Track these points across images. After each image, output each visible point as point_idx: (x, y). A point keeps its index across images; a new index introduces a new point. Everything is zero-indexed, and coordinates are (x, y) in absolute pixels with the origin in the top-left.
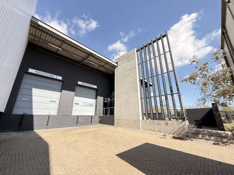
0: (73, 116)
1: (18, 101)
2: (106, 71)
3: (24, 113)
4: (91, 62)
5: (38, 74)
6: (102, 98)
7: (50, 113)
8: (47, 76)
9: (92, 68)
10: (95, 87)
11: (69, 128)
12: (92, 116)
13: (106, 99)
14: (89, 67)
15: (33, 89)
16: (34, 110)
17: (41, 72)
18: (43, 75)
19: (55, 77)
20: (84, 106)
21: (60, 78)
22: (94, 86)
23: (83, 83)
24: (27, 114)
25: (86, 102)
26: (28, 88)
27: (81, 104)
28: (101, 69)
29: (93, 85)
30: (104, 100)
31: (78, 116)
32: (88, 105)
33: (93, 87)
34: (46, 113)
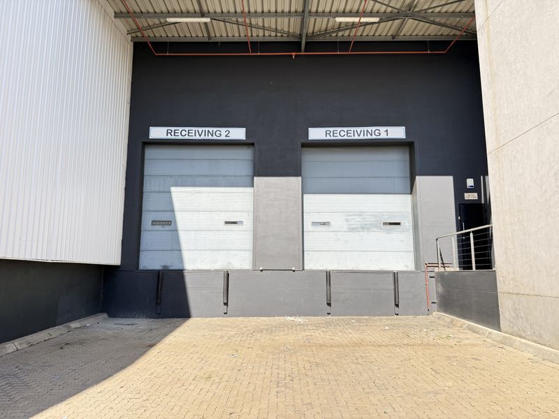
0: (312, 271)
1: (145, 231)
2: (445, 31)
3: (164, 266)
4: (339, 20)
5: (173, 137)
6: (448, 181)
7: (230, 263)
8: (197, 137)
9: (361, 45)
10: (398, 133)
11: (292, 318)
12: (395, 276)
13: (470, 182)
14: (344, 44)
15: (173, 189)
16: (186, 255)
17: (180, 129)
18: (187, 137)
19: (223, 133)
20: (352, 230)
21: (239, 134)
22: (390, 129)
23: (332, 129)
24: (171, 268)
25: (361, 214)
26: (162, 189)
27: (337, 222)
28: (413, 29)
29: (383, 129)
30: (460, 189)
31: (328, 275)
32: (376, 226)
33: (383, 136)
34: (219, 263)
